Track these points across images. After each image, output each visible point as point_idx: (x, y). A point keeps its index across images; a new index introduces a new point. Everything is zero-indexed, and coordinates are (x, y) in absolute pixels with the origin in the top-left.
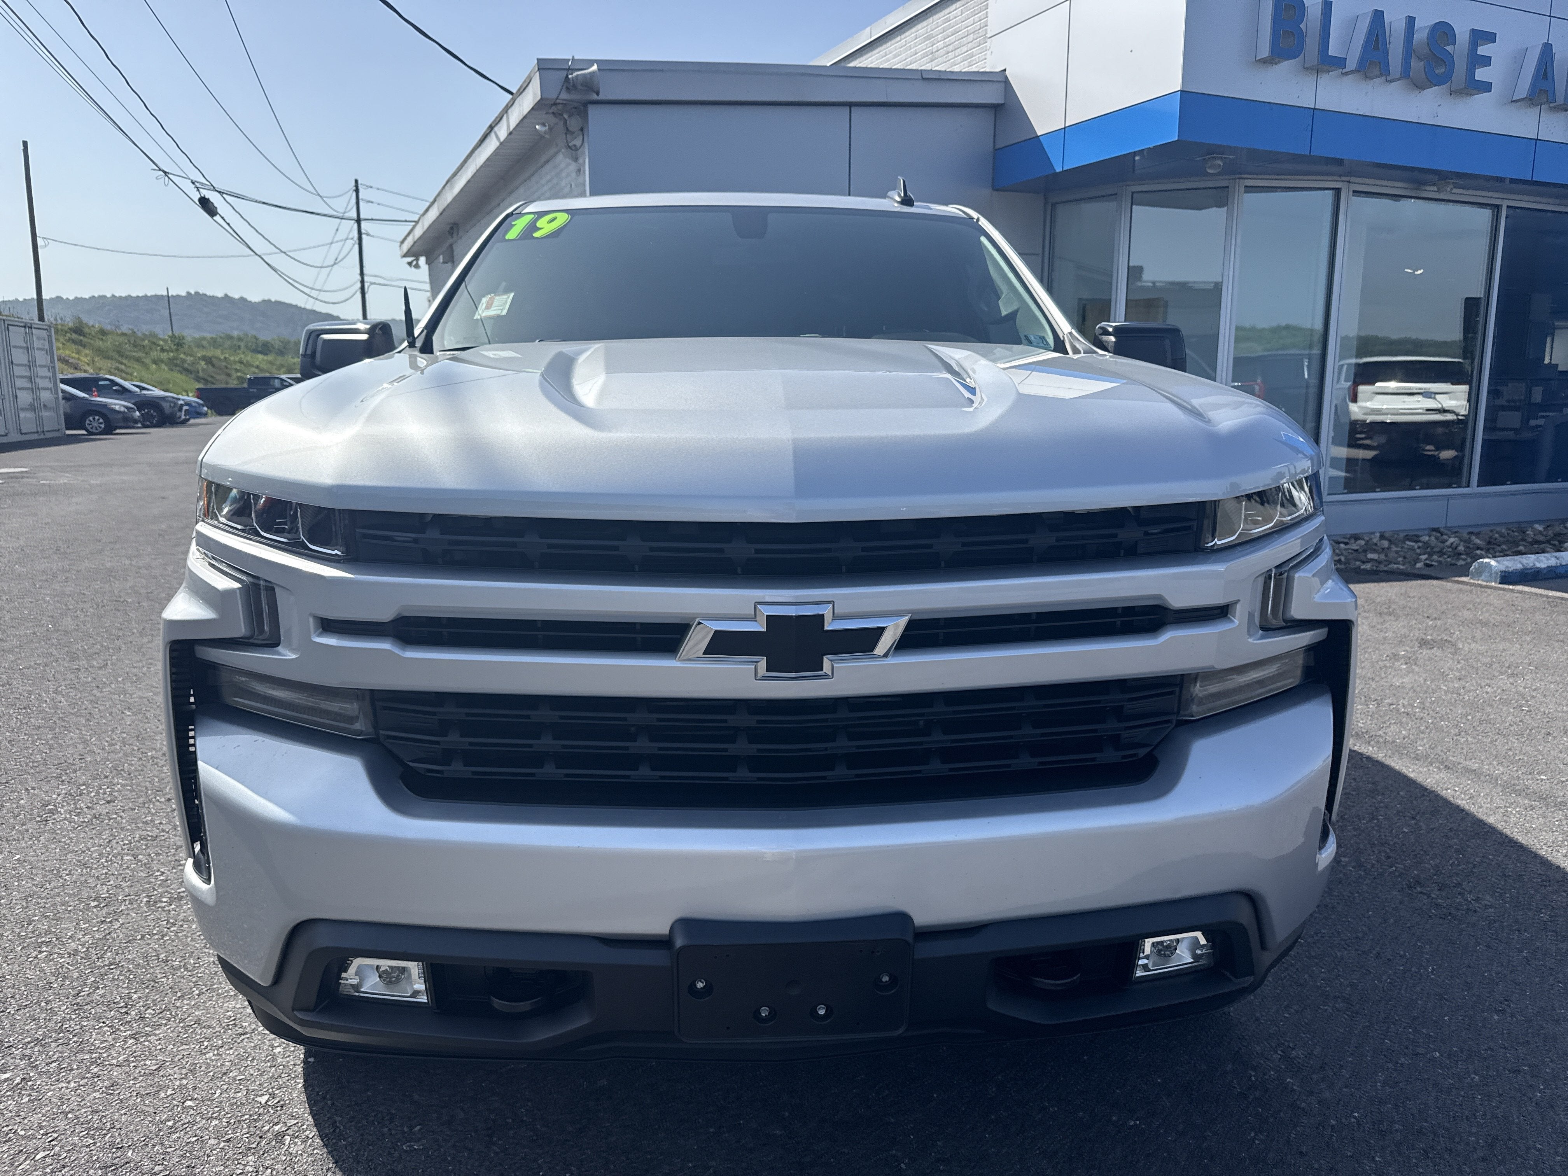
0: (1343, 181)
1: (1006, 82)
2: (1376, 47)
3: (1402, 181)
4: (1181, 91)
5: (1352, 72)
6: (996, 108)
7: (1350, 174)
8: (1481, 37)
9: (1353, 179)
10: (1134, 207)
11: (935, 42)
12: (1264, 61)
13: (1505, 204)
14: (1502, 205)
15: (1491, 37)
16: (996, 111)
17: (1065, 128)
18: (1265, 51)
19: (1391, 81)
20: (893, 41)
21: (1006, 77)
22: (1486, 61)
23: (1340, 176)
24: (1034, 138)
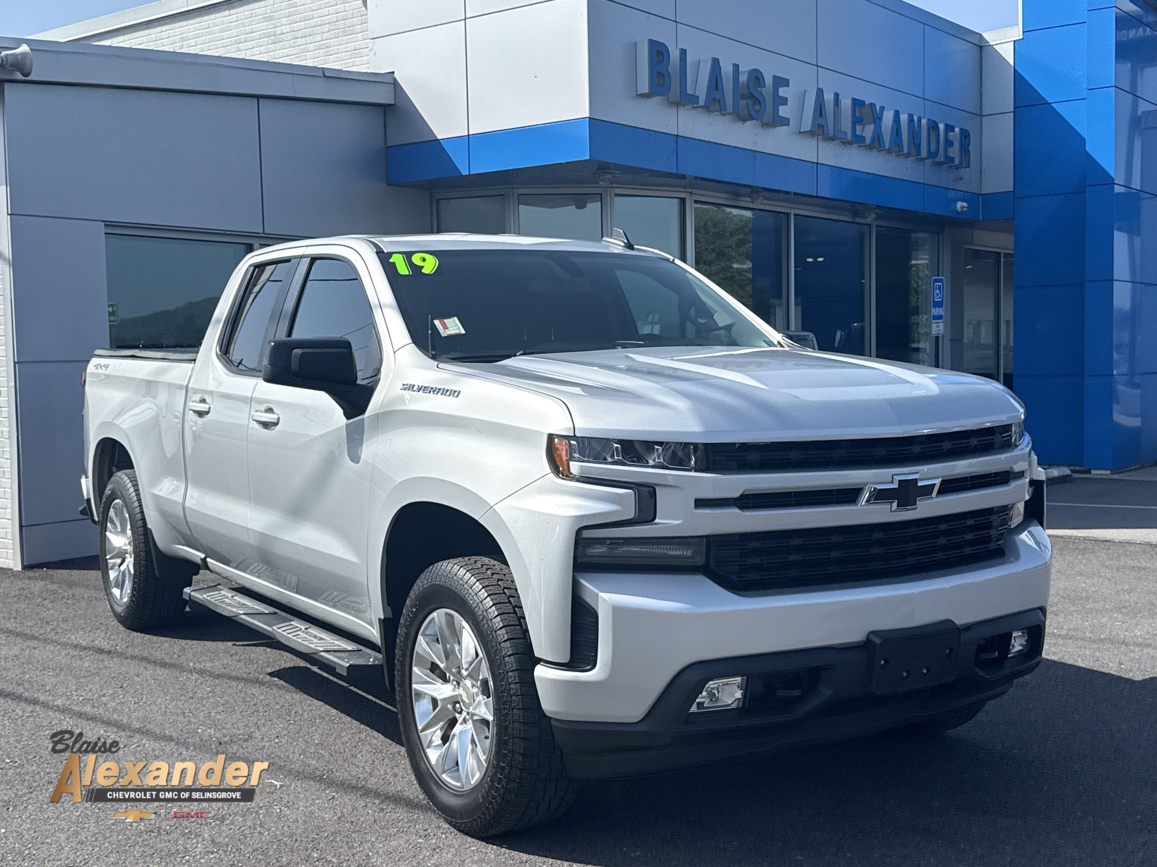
0: (686, 192)
1: (395, 84)
2: (717, 88)
3: (726, 193)
4: (590, 118)
5: (700, 107)
6: (385, 107)
7: (691, 186)
8: (780, 82)
9: (694, 191)
10: (520, 206)
11: (278, 25)
12: (643, 96)
13: (793, 212)
14: (790, 214)
15: (785, 82)
16: (385, 111)
17: (469, 135)
18: (644, 88)
19: (724, 115)
20: (218, 15)
21: (395, 79)
22: (784, 101)
23: (685, 188)
24: (434, 140)
